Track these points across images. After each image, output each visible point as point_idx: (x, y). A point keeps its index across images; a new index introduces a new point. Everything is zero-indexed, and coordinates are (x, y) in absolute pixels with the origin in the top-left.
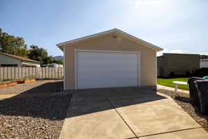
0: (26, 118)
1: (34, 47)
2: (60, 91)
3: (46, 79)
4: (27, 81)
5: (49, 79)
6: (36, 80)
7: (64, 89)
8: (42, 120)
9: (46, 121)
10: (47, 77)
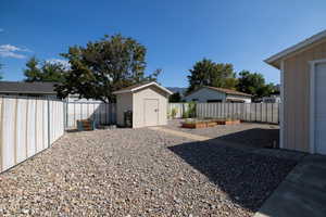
0: (202, 176)
1: (244, 74)
2: (271, 147)
3: (256, 122)
4: (229, 122)
5: (260, 122)
6: (242, 121)
7: (281, 146)
8: (218, 191)
9: (223, 196)
10: (258, 119)
